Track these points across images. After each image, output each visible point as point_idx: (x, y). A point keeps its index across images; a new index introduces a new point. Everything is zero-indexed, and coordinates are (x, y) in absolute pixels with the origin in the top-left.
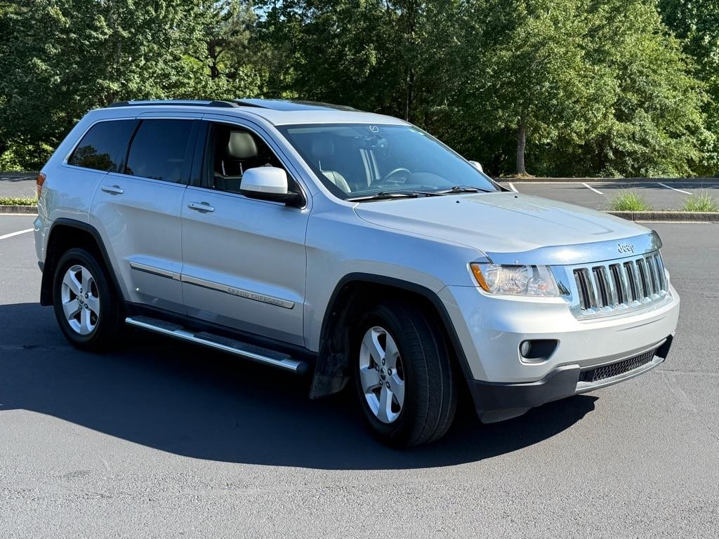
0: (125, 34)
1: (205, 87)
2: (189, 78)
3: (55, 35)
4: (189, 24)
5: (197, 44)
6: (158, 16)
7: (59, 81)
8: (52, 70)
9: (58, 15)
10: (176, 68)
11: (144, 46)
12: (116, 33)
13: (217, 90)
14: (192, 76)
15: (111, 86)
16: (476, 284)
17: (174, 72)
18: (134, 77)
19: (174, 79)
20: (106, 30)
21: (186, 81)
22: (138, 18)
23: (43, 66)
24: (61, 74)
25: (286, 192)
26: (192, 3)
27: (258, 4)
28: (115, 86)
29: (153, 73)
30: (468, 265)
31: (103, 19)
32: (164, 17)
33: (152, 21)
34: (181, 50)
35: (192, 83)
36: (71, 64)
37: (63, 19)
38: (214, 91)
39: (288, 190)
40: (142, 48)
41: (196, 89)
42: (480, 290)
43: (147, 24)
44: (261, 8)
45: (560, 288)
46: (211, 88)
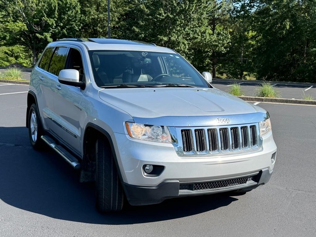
0: (171, 16)
1: (205, 39)
2: (199, 35)
3: (144, 17)
4: (200, 11)
5: (203, 20)
6: (185, 8)
7: (143, 36)
8: (141, 32)
9: (144, 8)
10: (193, 31)
11: (179, 21)
12: (168, 16)
13: (210, 40)
14: (200, 34)
15: (164, 38)
16: (126, 132)
17: (191, 32)
18: (174, 35)
19: (191, 36)
20: (164, 15)
21: (197, 36)
22: (177, 9)
23: (137, 30)
24: (144, 33)
25: (78, 81)
26: (201, 2)
27: (237, 2)
28: (166, 39)
29: (182, 33)
30: (124, 123)
31: (162, 10)
32: (188, 9)
33: (183, 10)
34: (196, 23)
35: (200, 37)
36: (149, 29)
37: (146, 10)
38: (209, 41)
39: (79, 80)
40: (178, 22)
41: (202, 40)
42: (128, 136)
43: (181, 12)
44: (238, 3)
45: (172, 138)
46: (208, 39)
